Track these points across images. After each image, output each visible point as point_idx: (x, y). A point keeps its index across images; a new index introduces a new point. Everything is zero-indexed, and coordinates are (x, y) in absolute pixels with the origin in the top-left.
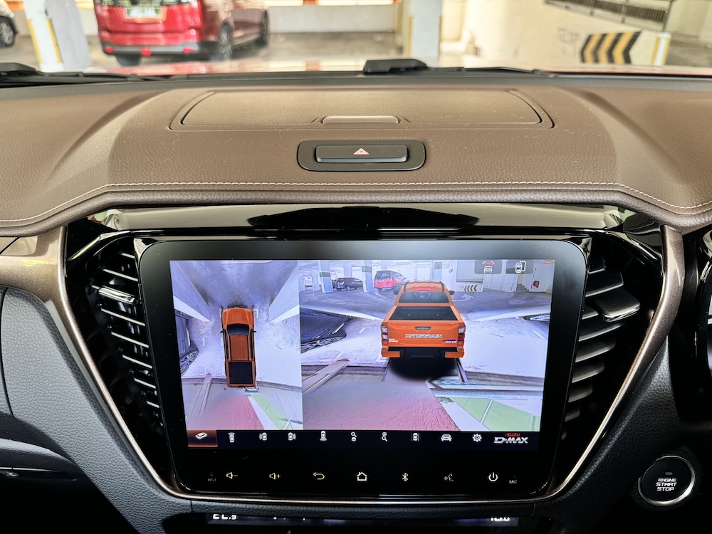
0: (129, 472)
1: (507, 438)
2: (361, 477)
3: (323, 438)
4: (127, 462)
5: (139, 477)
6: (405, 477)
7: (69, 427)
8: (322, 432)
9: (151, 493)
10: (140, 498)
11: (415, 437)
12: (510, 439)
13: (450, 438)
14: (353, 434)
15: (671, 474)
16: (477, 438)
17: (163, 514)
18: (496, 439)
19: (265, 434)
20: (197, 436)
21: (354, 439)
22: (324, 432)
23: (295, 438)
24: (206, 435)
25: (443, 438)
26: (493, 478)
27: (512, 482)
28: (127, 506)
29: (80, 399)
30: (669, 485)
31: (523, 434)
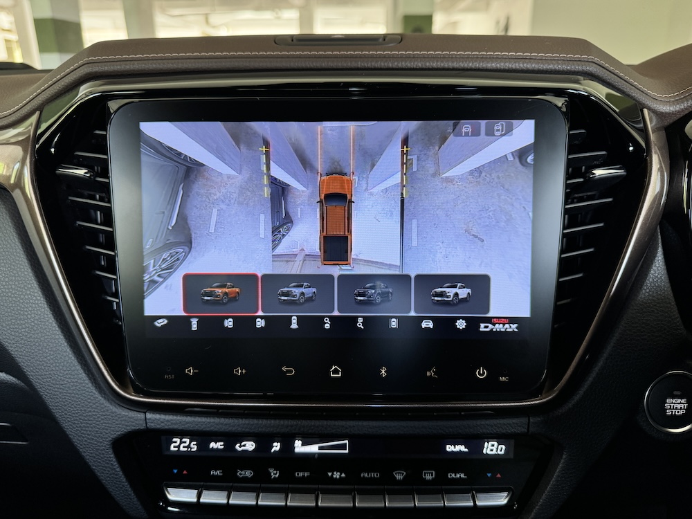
0: (80, 379)
1: (494, 324)
2: (336, 372)
3: (294, 326)
4: (79, 367)
5: (90, 385)
6: (383, 372)
7: (20, 327)
8: (293, 318)
9: (103, 404)
10: (90, 411)
11: (394, 323)
12: (497, 325)
13: (431, 325)
14: (327, 320)
15: (679, 393)
16: (461, 324)
17: (113, 431)
18: (482, 325)
19: (231, 320)
20: (156, 323)
21: (327, 326)
22: (295, 318)
23: (263, 325)
24: (166, 322)
25: (424, 325)
26: (481, 373)
27: (504, 379)
28: (74, 423)
29: (36, 294)
30: (679, 406)
31: (512, 320)
